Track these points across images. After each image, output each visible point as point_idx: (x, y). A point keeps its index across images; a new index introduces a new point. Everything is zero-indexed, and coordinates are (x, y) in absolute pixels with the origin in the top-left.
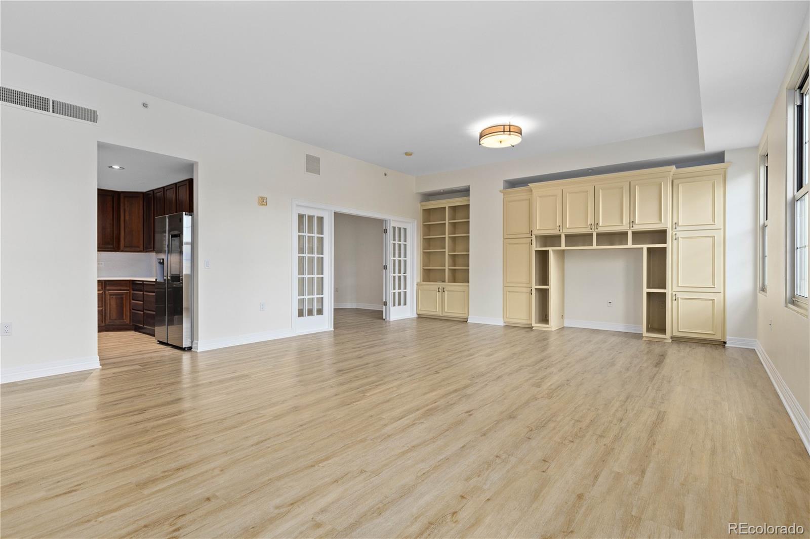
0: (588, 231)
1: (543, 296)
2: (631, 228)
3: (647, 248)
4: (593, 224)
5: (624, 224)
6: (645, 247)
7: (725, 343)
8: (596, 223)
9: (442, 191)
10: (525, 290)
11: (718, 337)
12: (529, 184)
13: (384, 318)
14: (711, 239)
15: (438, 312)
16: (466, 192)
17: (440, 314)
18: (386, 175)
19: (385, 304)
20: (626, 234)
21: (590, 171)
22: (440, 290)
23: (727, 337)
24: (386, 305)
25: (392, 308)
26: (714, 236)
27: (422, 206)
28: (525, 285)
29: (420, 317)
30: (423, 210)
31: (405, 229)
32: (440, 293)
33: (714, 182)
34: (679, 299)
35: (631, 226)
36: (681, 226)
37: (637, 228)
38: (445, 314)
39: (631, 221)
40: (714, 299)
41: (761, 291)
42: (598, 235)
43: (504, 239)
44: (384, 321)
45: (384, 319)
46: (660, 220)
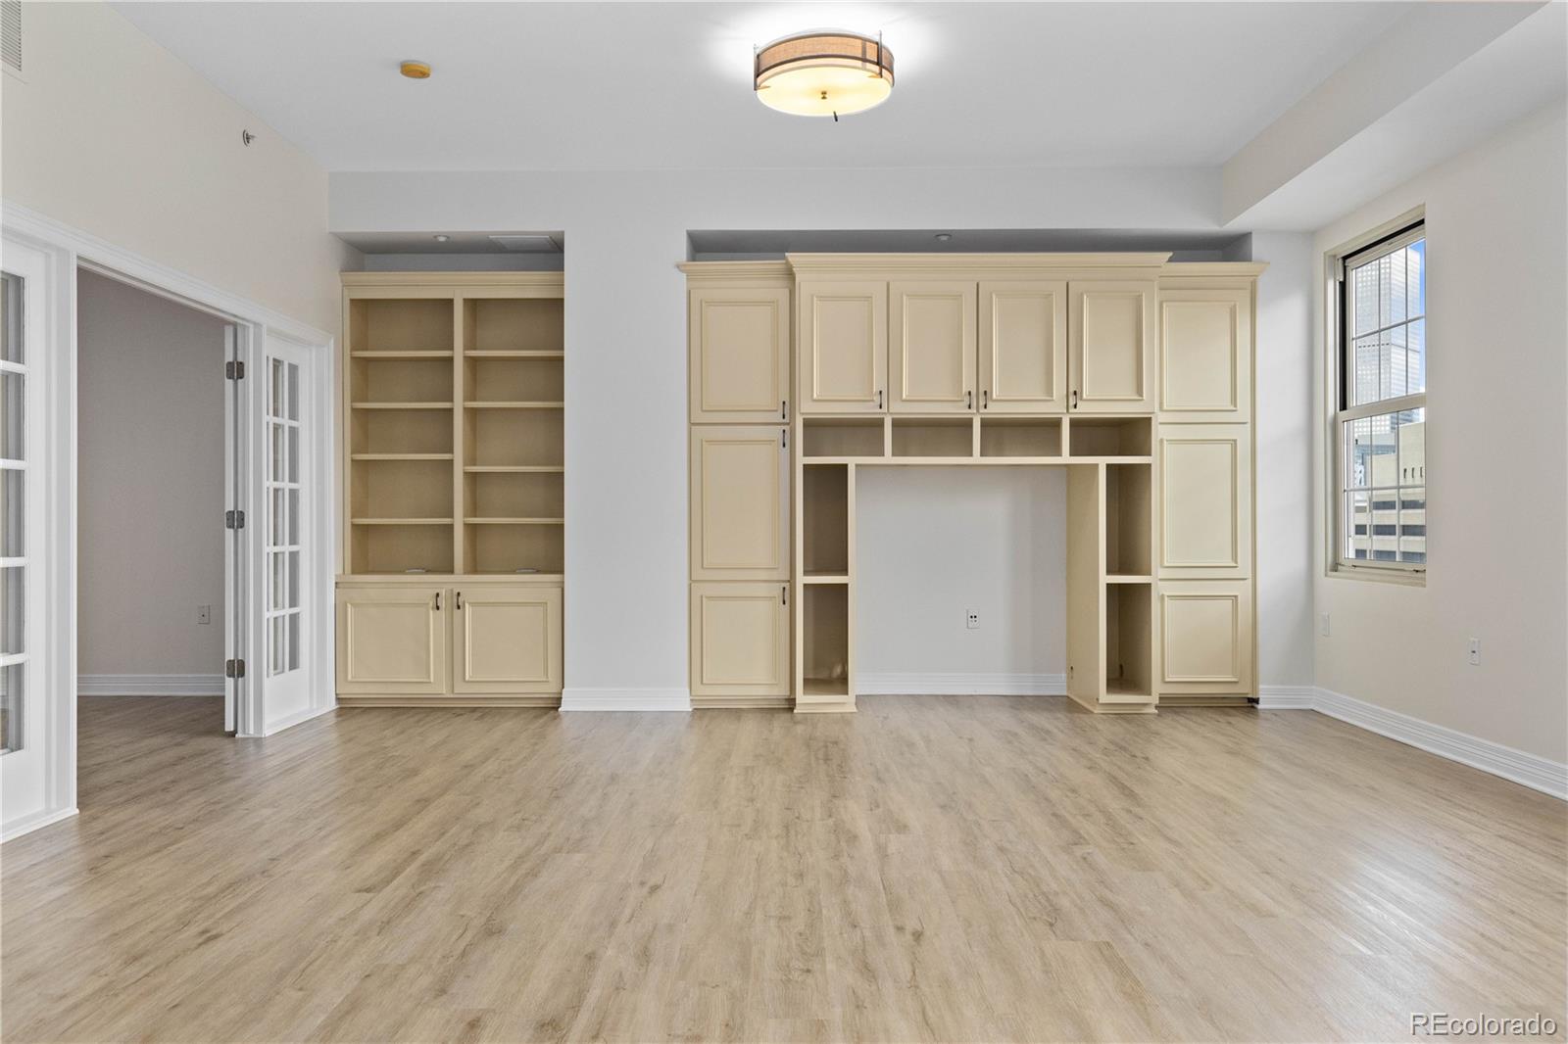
0: (958, 411)
1: (829, 607)
2: (1072, 410)
3: (1108, 465)
4: (974, 393)
5: (1054, 398)
6: (1103, 461)
7: (1256, 701)
8: (981, 391)
9: (442, 239)
10: (762, 590)
11: (1244, 690)
12: (787, 254)
13: (229, 727)
14: (1228, 447)
15: (437, 686)
16: (550, 253)
17: (443, 690)
18: (247, 138)
19: (238, 669)
20: (1056, 424)
21: (944, 238)
22: (442, 603)
23: (1261, 687)
24: (242, 673)
25: (270, 683)
26: (1235, 441)
27: (346, 285)
28: (764, 575)
29: (347, 708)
30: (353, 301)
31: (293, 369)
32: (442, 613)
33: (1235, 306)
34: (1166, 599)
35: (1072, 403)
36: (1167, 411)
37: (1087, 410)
38: (461, 689)
39: (1071, 390)
40: (1236, 596)
41: (1329, 573)
42: (985, 424)
43: (691, 424)
44: (226, 743)
45: (233, 734)
46: (1139, 391)
